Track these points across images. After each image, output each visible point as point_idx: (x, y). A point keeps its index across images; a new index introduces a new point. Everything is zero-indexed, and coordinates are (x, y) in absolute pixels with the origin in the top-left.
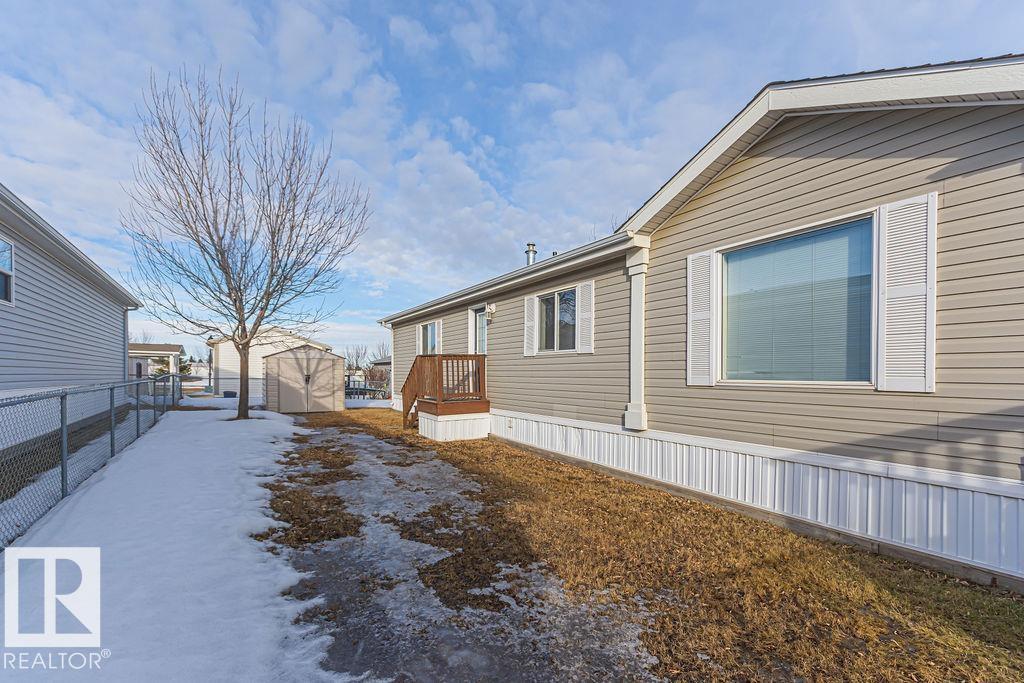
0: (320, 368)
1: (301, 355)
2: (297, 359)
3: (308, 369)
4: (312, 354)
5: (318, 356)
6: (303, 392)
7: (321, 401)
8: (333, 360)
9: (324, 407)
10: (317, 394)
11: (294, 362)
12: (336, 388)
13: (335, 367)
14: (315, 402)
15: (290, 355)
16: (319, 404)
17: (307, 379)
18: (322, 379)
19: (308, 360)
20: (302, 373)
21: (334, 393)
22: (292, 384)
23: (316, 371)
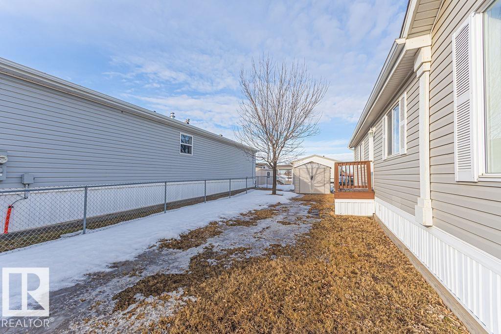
0: (318, 173)
1: (309, 166)
2: (307, 168)
3: (312, 172)
4: (314, 165)
5: (317, 167)
6: (310, 184)
7: (318, 188)
8: (324, 168)
9: (319, 191)
10: (316, 185)
11: (306, 170)
12: (325, 182)
13: (326, 172)
14: (315, 189)
15: (304, 167)
16: (317, 190)
17: (312, 178)
18: (319, 178)
19: (312, 169)
20: (309, 174)
21: (324, 184)
22: (305, 180)
23: (316, 174)
